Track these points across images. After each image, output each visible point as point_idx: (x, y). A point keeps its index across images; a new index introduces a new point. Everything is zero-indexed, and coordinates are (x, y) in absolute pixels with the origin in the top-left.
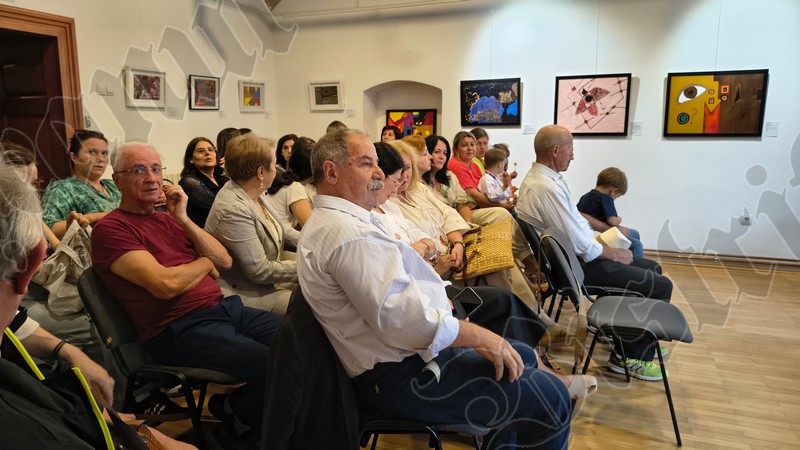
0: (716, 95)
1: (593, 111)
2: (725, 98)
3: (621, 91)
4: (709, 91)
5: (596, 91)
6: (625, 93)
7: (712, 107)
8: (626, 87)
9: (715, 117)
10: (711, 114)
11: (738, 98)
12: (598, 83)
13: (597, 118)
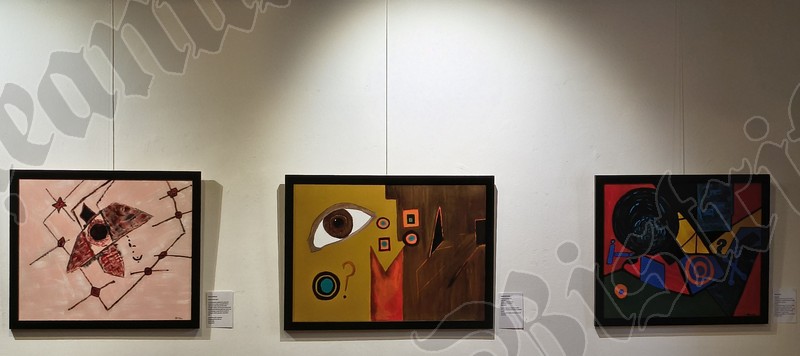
0: (392, 232)
1: (113, 265)
2: (412, 239)
3: (178, 215)
4: (378, 221)
5: (116, 211)
6: (187, 220)
7: (386, 259)
8: (189, 207)
9: (395, 283)
10: (386, 274)
11: (438, 239)
12: (121, 193)
13: (123, 283)
